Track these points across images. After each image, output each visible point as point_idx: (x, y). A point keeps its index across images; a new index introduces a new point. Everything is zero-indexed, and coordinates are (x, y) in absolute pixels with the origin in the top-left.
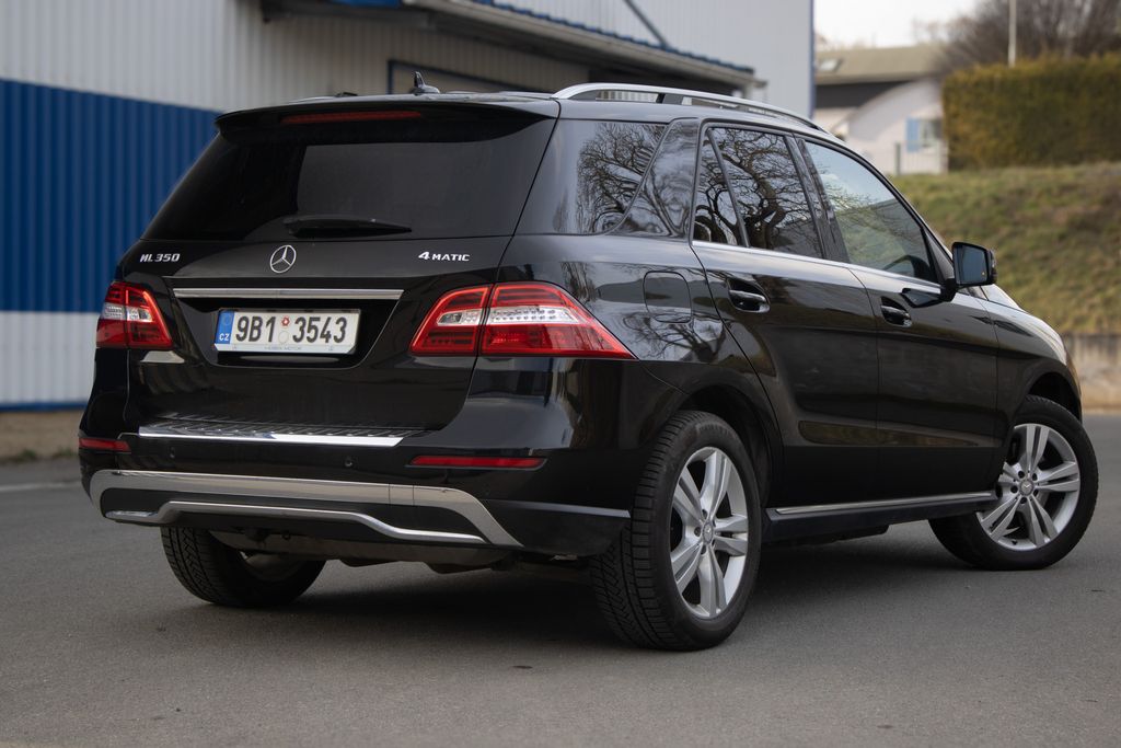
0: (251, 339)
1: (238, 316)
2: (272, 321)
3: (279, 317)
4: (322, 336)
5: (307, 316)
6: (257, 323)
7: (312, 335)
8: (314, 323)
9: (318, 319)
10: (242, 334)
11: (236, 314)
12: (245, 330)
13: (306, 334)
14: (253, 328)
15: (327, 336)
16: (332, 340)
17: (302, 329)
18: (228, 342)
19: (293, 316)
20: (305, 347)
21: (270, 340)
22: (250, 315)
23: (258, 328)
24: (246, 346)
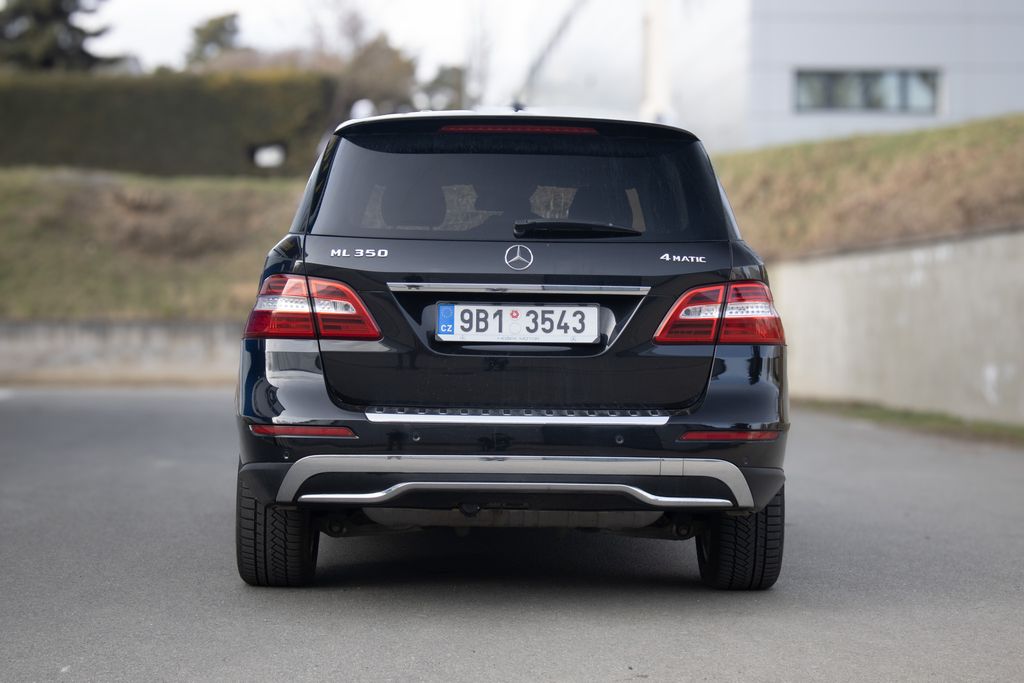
0: (478, 330)
1: (458, 309)
2: (499, 313)
3: (507, 310)
4: (559, 327)
5: (539, 310)
6: (482, 316)
7: (547, 325)
8: (547, 316)
9: (552, 312)
10: (467, 326)
11: (456, 307)
12: (470, 321)
13: (540, 326)
14: (479, 320)
15: (566, 328)
16: (570, 331)
17: (535, 321)
18: (452, 333)
19: (523, 310)
20: (540, 337)
21: (500, 331)
22: (473, 308)
23: (485, 320)
24: (473, 336)
